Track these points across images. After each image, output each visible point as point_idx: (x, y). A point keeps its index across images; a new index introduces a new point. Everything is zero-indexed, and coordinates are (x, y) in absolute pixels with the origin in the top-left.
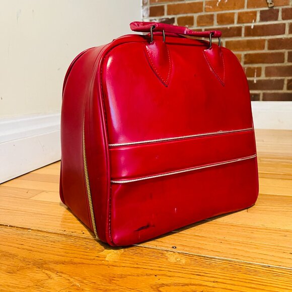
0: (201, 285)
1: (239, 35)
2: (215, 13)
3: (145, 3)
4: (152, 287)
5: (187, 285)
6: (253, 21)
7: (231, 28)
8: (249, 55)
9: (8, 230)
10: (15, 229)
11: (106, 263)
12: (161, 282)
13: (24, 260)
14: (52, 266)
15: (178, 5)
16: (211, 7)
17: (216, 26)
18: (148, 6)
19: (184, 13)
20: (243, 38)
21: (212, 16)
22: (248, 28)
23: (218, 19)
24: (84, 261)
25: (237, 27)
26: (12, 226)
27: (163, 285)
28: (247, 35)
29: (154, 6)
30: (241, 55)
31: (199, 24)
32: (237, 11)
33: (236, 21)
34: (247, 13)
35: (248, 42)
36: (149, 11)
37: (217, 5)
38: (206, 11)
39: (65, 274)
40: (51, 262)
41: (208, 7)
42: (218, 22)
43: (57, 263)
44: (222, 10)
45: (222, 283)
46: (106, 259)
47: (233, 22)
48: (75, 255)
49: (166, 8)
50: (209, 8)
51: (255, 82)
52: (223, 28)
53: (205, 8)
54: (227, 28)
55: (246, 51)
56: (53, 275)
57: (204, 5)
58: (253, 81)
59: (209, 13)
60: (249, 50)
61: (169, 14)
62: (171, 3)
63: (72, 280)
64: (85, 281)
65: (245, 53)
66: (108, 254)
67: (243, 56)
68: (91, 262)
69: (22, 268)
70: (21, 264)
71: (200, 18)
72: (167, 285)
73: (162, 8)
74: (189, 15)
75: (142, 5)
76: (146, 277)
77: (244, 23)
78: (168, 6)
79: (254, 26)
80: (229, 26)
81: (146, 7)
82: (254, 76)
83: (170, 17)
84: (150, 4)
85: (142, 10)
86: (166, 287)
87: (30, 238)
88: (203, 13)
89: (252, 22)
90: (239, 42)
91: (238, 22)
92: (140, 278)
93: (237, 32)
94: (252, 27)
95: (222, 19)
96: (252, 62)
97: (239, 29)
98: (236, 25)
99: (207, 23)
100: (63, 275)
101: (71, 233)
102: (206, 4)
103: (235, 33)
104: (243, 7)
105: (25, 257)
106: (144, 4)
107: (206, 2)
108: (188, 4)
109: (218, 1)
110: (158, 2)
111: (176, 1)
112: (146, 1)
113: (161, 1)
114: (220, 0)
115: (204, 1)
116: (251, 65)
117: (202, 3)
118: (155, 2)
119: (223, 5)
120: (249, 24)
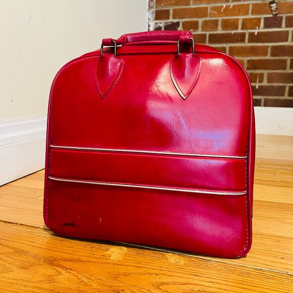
0: (198, 285)
1: (243, 41)
2: (220, 19)
3: (151, 6)
4: (153, 285)
5: (186, 284)
6: (257, 28)
7: (235, 34)
8: (252, 61)
9: (18, 228)
10: (25, 227)
11: (111, 262)
12: (161, 280)
13: (35, 256)
14: (62, 263)
15: (184, 9)
16: (216, 13)
17: (220, 31)
18: (154, 10)
19: (190, 18)
20: (247, 44)
21: (217, 21)
22: (252, 35)
23: (222, 25)
24: (91, 259)
25: (241, 33)
26: (22, 225)
27: (163, 284)
28: (250, 41)
29: (160, 9)
30: (244, 61)
31: (203, 28)
32: (241, 18)
33: (240, 27)
34: (251, 19)
35: (252, 47)
36: (154, 14)
37: (222, 10)
38: (211, 16)
39: (74, 270)
40: (60, 259)
41: (213, 12)
42: (222, 27)
43: (65, 260)
44: (227, 16)
45: (217, 283)
46: (111, 258)
47: (237, 28)
48: (83, 254)
49: (171, 12)
50: (214, 14)
51: (257, 87)
52: (228, 33)
53: (210, 13)
54: (231, 34)
55: (249, 56)
56: (63, 271)
57: (209, 10)
58: (255, 86)
59: (213, 19)
60: (252, 56)
61: (174, 18)
62: (176, 7)
63: (80, 276)
64: (92, 278)
65: (249, 58)
66: (113, 253)
67: (246, 62)
68: (98, 261)
69: (34, 264)
70: (32, 260)
71: (205, 23)
72: (167, 284)
73: (168, 12)
74: (194, 19)
75: (148, 8)
76: (147, 276)
77: (247, 29)
78: (174, 11)
79: (258, 33)
80: (233, 32)
81: (151, 11)
82: (256, 82)
83: (175, 21)
84: (156, 8)
85: (148, 13)
86: (166, 286)
87: (39, 236)
88: (208, 19)
89: (256, 29)
90: (242, 47)
91: (242, 28)
92: (143, 277)
93: (241, 38)
94: (256, 34)
95: (226, 25)
96: (255, 68)
97: (243, 35)
98: (240, 31)
99: (212, 28)
100: (72, 272)
102: (211, 10)
103: (239, 38)
104: (247, 13)
105: (36, 254)
106: (150, 7)
107: (211, 7)
108: (194, 8)
109: (223, 6)
110: (164, 5)
111: (182, 5)
112: (152, 4)
113: (167, 5)
114: (224, 6)
115: (209, 6)
116: (253, 71)
117: (207, 8)
118: (161, 6)
119: (227, 11)
120: (252, 31)
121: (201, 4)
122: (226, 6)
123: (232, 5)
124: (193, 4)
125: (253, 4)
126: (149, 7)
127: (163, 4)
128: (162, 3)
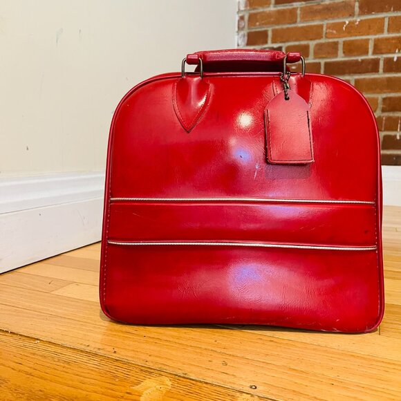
1: (375, 70)
2: (341, 40)
3: (241, 27)
6: (397, 51)
7: (363, 61)
8: (390, 99)
15: (288, 29)
16: (335, 32)
17: (341, 58)
18: (245, 32)
19: (296, 40)
20: (381, 75)
21: (336, 44)
22: (389, 62)
23: (344, 49)
25: (372, 59)
28: (386, 71)
29: (253, 30)
30: (377, 99)
31: (316, 55)
32: (372, 37)
33: (371, 51)
34: (387, 39)
35: (389, 79)
36: (246, 38)
37: (344, 28)
38: (326, 37)
41: (331, 31)
42: (344, 52)
44: (351, 36)
47: (367, 53)
49: (270, 34)
50: (332, 34)
51: (398, 138)
52: (352, 60)
53: (326, 33)
54: (357, 61)
55: (385, 93)
57: (324, 29)
58: (395, 136)
59: (331, 40)
60: (390, 92)
61: (273, 42)
62: (277, 27)
65: (384, 96)
67: (380, 101)
71: (319, 47)
73: (265, 34)
74: (304, 43)
75: (237, 29)
77: (382, 53)
78: (274, 31)
79: (398, 58)
80: (360, 58)
81: (242, 33)
82: (397, 130)
83: (276, 46)
84: (249, 29)
85: (236, 37)
88: (323, 41)
89: (394, 53)
90: (374, 80)
91: (374, 53)
93: (373, 66)
94: (395, 60)
95: (350, 48)
96: (394, 110)
97: (376, 62)
98: (370, 56)
99: (329, 53)
101: (96, 350)
102: (328, 28)
103: (370, 67)
104: (382, 31)
106: (240, 29)
107: (327, 24)
108: (302, 27)
109: (345, 23)
110: (260, 25)
111: (284, 24)
112: (242, 24)
113: (266, 24)
114: (347, 22)
115: (325, 23)
116: (391, 114)
117: (321, 26)
118: (255, 25)
119: (351, 29)
120: (390, 56)
121: (313, 20)
122: (350, 22)
123: (359, 20)
124: (301, 22)
125: (390, 19)
126: (238, 27)
127: (258, 24)
128: (257, 21)
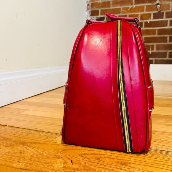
0: (104, 155)
2: (128, 14)
4: (79, 155)
5: (97, 154)
6: (149, 19)
8: (147, 38)
9: (7, 128)
10: (11, 127)
11: (57, 144)
12: (84, 153)
13: (15, 141)
14: (29, 144)
15: (107, 9)
16: (125, 11)
18: (90, 10)
20: (143, 28)
21: (126, 15)
22: (146, 23)
24: (46, 143)
26: (9, 126)
27: (85, 154)
28: (145, 27)
29: (93, 10)
32: (140, 13)
34: (145, 14)
35: (147, 30)
36: (90, 13)
37: (129, 10)
38: (122, 13)
39: (35, 148)
40: (28, 143)
41: (124, 11)
43: (32, 143)
44: (132, 13)
45: (116, 154)
46: (57, 142)
48: (42, 140)
51: (150, 53)
55: (145, 35)
56: (29, 148)
57: (121, 10)
59: (124, 14)
60: (147, 35)
61: (101, 15)
62: (103, 9)
63: (39, 150)
64: (45, 151)
66: (58, 140)
67: (144, 39)
68: (50, 143)
69: (14, 145)
70: (13, 143)
72: (87, 154)
73: (98, 11)
75: (86, 9)
76: (77, 150)
77: (143, 20)
78: (101, 10)
81: (88, 11)
82: (150, 50)
83: (102, 16)
85: (86, 13)
87: (18, 132)
89: (148, 19)
91: (141, 19)
92: (73, 151)
94: (149, 22)
96: (148, 42)
97: (141, 23)
100: (34, 148)
102: (123, 9)
104: (143, 11)
105: (15, 140)
106: (88, 9)
107: (122, 8)
108: (113, 9)
109: (129, 7)
110: (96, 8)
111: (105, 7)
112: (89, 7)
113: (97, 7)
114: (130, 7)
115: (121, 7)
116: (147, 44)
117: (120, 9)
118: (94, 8)
119: (132, 10)
120: (147, 21)
121: (117, 6)
122: (131, 7)
123: (134, 6)
124: (112, 7)
125: (147, 6)
126: (87, 9)
127: (95, 7)
